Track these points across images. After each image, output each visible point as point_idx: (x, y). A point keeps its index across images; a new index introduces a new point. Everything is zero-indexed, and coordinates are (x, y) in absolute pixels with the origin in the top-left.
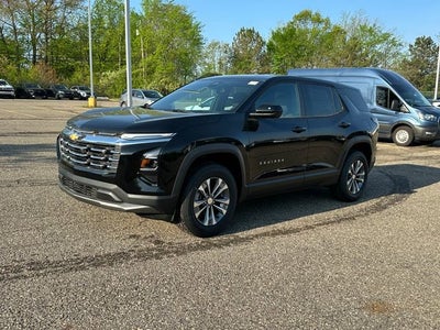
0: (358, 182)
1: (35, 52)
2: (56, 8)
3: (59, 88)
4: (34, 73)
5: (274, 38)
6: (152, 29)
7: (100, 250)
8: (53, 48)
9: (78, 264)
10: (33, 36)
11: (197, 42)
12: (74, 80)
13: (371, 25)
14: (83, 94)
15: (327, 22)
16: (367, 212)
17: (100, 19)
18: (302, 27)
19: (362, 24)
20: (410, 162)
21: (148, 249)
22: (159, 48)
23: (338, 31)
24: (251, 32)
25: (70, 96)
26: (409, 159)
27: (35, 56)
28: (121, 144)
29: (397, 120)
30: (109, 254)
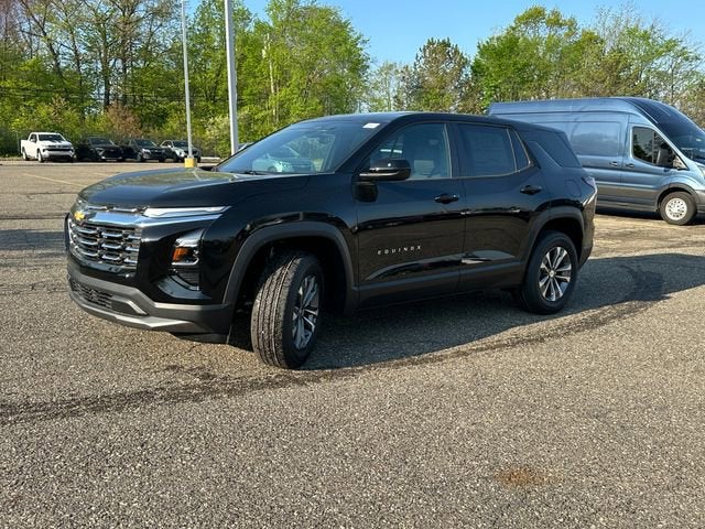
0: (560, 281)
1: (107, 89)
2: (139, 20)
3: (142, 144)
4: (105, 121)
5: (482, 54)
6: (285, 46)
7: (113, 387)
8: (135, 82)
9: (71, 408)
10: (105, 63)
11: (358, 66)
12: (167, 131)
13: (647, 27)
14: (179, 152)
15: (572, 24)
16: (568, 331)
17: (206, 35)
18: (530, 35)
19: (632, 25)
20: (679, 251)
21: (187, 387)
22: (296, 76)
23: (592, 39)
24: (446, 44)
25: (160, 157)
26: (680, 245)
27: (107, 94)
28: (143, 225)
29: (667, 181)
30: (123, 395)
